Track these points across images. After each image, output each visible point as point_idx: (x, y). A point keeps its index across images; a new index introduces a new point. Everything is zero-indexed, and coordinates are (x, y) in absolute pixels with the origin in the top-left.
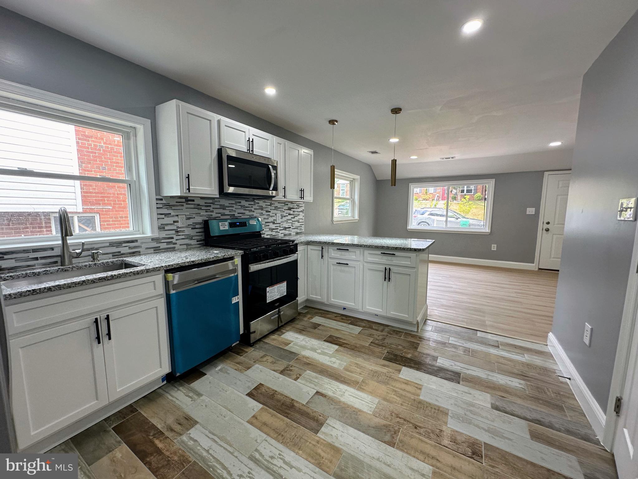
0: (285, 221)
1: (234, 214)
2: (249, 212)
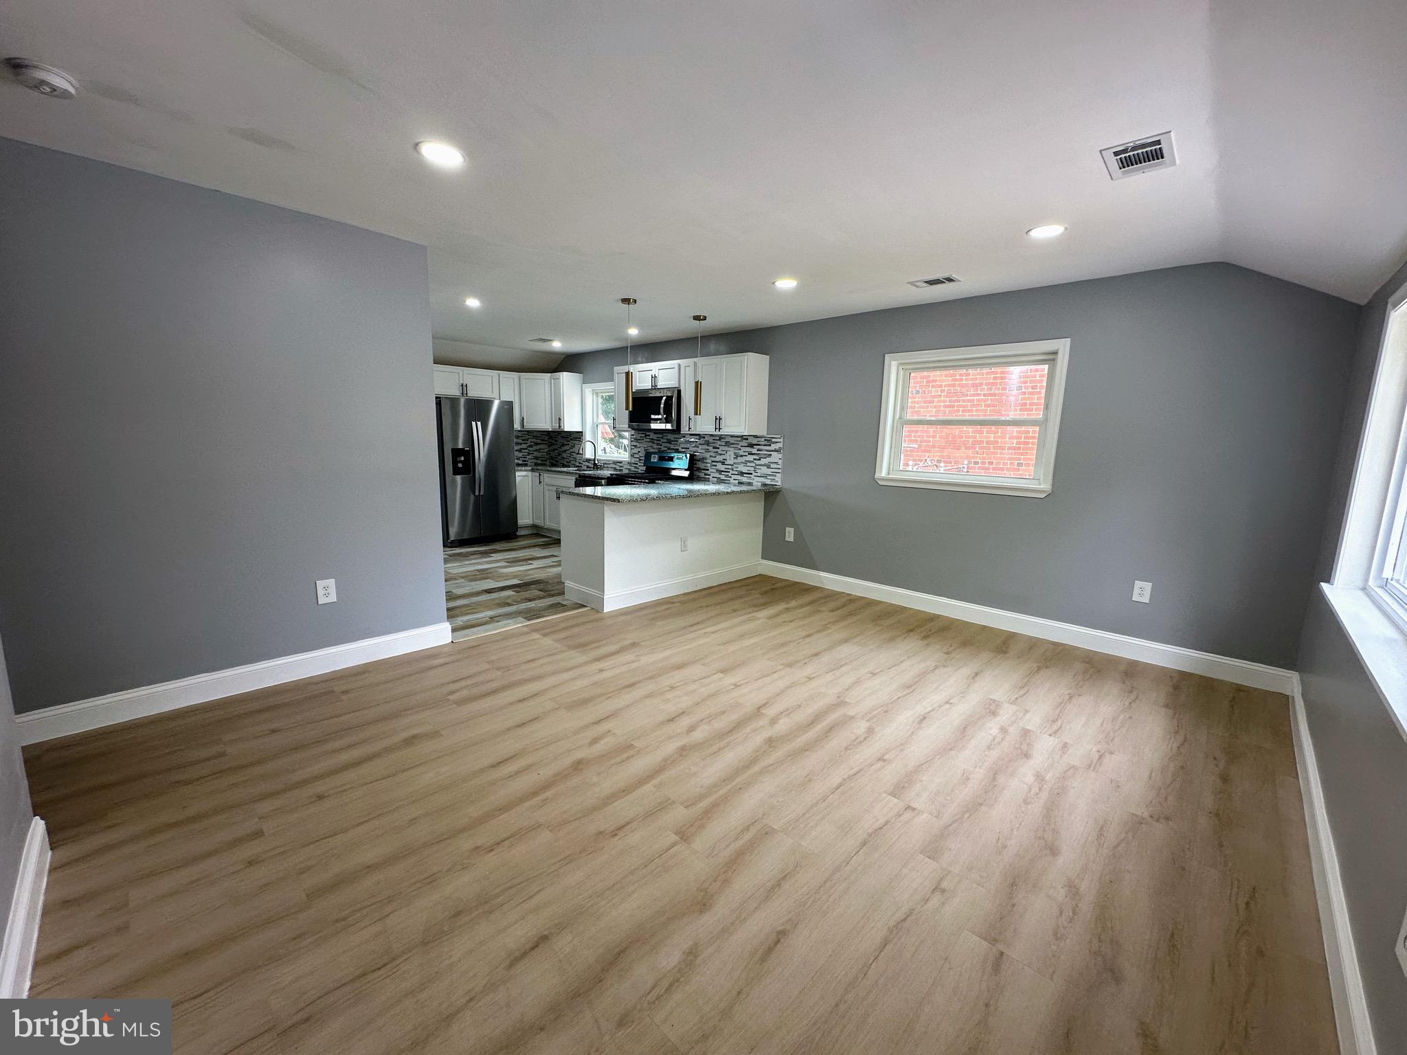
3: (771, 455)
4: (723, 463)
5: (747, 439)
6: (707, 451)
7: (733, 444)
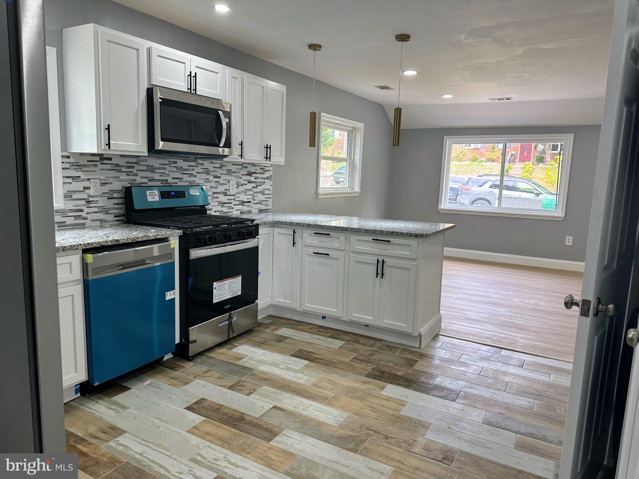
0: (243, 192)
1: (167, 180)
2: (189, 177)
3: (264, 182)
4: (225, 194)
5: (246, 167)
6: (207, 181)
7: (234, 172)
